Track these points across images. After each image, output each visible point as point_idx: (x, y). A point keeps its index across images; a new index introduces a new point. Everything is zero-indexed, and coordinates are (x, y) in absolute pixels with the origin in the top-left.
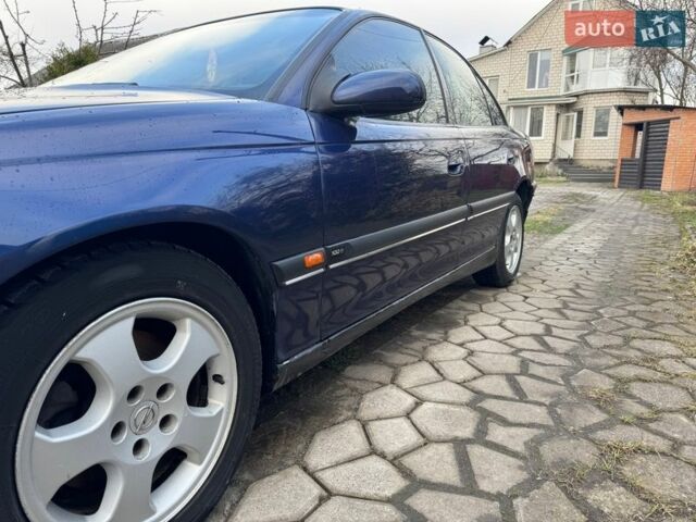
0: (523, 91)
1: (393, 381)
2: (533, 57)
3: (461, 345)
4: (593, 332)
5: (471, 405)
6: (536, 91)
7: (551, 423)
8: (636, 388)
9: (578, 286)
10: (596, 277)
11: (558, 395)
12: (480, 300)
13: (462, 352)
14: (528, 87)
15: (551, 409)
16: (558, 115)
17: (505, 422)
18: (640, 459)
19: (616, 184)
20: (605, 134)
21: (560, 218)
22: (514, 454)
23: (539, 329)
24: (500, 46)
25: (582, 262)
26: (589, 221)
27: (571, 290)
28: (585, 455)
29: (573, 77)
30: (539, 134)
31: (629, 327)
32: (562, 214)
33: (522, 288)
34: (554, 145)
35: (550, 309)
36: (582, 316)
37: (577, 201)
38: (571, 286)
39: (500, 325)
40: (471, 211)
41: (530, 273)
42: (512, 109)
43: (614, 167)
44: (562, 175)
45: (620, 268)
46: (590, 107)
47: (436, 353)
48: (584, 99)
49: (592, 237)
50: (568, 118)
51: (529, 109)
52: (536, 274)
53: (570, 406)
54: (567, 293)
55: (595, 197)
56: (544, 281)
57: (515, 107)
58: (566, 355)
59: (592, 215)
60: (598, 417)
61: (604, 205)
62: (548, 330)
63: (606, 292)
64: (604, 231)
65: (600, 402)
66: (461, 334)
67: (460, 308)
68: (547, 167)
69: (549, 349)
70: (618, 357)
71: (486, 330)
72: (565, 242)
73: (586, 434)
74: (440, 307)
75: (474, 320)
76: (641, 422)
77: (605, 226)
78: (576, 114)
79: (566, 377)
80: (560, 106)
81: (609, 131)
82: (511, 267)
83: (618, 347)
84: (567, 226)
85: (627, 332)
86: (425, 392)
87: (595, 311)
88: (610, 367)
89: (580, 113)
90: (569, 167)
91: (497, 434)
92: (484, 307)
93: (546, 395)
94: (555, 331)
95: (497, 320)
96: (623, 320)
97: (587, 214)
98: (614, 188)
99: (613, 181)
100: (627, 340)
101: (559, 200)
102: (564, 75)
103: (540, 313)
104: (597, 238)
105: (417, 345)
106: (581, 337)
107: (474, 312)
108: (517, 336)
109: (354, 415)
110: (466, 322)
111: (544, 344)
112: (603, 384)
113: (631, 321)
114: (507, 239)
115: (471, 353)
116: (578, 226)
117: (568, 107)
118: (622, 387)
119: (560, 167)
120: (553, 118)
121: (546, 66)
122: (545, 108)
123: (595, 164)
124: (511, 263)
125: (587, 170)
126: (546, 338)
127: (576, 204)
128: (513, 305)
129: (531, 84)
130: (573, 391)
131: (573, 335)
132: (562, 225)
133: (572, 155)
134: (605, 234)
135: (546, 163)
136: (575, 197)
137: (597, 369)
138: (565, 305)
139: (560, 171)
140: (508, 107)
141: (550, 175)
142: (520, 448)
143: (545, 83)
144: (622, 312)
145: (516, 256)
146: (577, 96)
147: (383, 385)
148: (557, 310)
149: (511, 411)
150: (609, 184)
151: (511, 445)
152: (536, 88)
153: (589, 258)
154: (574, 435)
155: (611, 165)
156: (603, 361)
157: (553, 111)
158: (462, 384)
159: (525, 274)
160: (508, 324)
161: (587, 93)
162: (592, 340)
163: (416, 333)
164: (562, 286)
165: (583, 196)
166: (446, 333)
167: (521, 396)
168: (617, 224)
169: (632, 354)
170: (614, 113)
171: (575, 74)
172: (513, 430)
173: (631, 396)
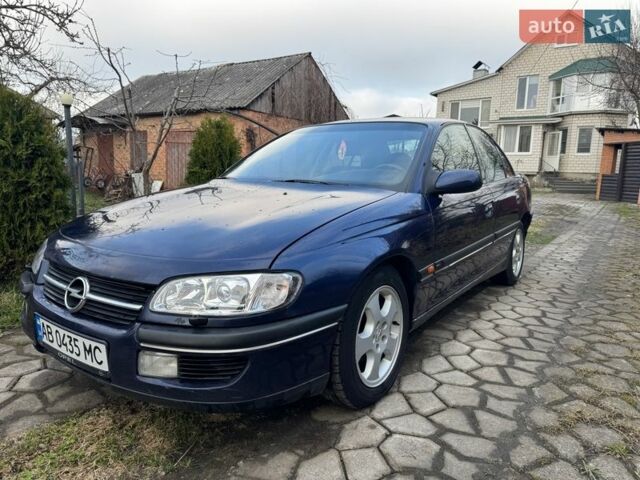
0: (513, 111)
1: (455, 338)
2: (522, 82)
3: (490, 321)
4: (574, 316)
5: (503, 351)
6: (525, 111)
7: (549, 360)
8: (599, 347)
9: (563, 286)
10: (577, 280)
11: (553, 348)
12: (497, 294)
13: (491, 325)
14: (518, 108)
15: (549, 354)
16: (544, 133)
17: (523, 359)
18: (596, 376)
19: (598, 197)
20: (588, 150)
21: (548, 230)
22: (530, 372)
23: (538, 314)
24: (492, 71)
25: (566, 268)
26: (573, 232)
27: (558, 289)
28: (568, 374)
29: (558, 100)
30: (527, 150)
31: (598, 313)
32: (549, 226)
33: (523, 287)
34: (541, 160)
35: (544, 302)
36: (566, 306)
37: (562, 213)
38: (558, 286)
39: (512, 310)
40: (496, 237)
41: (528, 276)
42: (503, 127)
43: (595, 181)
44: (548, 187)
45: (595, 273)
46: (574, 127)
47: (476, 325)
48: (568, 120)
49: (574, 248)
50: (554, 136)
51: (519, 128)
52: (533, 276)
53: (560, 354)
54: (556, 291)
55: (578, 209)
56: (538, 282)
57: (505, 126)
58: (556, 328)
59: (575, 227)
60: (575, 358)
61: (585, 217)
62: (544, 314)
63: (584, 291)
64: (584, 242)
65: (577, 352)
66: (488, 315)
67: (484, 299)
68: (535, 179)
69: (545, 325)
70: (589, 331)
71: (504, 313)
72: (553, 252)
73: (569, 365)
74: (471, 298)
75: (495, 306)
76: (599, 362)
77: (586, 238)
78: (561, 133)
79: (557, 340)
80: (547, 126)
81: (592, 148)
82: (516, 272)
83: (590, 325)
84: (554, 237)
85: (596, 316)
86: (475, 344)
87: (575, 303)
88: (582, 335)
89: (565, 132)
90: (554, 180)
91: (520, 364)
92: (500, 298)
93: (545, 348)
94: (549, 315)
95: (510, 307)
96: (595, 309)
97: (571, 226)
98: (595, 200)
99: (595, 192)
100: (596, 321)
101: (546, 212)
102: (551, 97)
103: (538, 303)
104: (579, 248)
105: (463, 320)
106: (566, 319)
107: (493, 302)
108: (524, 317)
109: (439, 353)
110: (490, 308)
111: (542, 322)
112: (579, 344)
113: (600, 310)
114: (514, 252)
115: (497, 326)
116: (563, 238)
117: (554, 126)
118: (590, 345)
119: (547, 180)
120: (541, 136)
121: (534, 89)
122: (533, 127)
123: (578, 176)
124: (516, 268)
125: (571, 182)
126: (543, 319)
127: (561, 217)
128: (519, 298)
129: (520, 105)
130: (561, 347)
131: (561, 317)
132: (549, 236)
133: (557, 170)
134: (584, 245)
135: (533, 176)
136: (560, 208)
137: (576, 336)
138: (555, 299)
139: (546, 183)
140: (500, 126)
141: (537, 187)
142: (533, 370)
143: (533, 103)
144: (594, 304)
145: (519, 263)
146: (562, 116)
147: (449, 340)
148: (549, 302)
149: (526, 354)
150: (591, 196)
151: (528, 368)
152: (525, 109)
153: (572, 265)
154: (562, 365)
155: (593, 178)
156: (580, 332)
157: (540, 129)
158: (496, 341)
159: (524, 276)
160: (517, 309)
161: (571, 114)
162: (573, 320)
163: (460, 313)
164: (552, 285)
165: (567, 208)
166: (479, 314)
167: (530, 347)
168: (596, 237)
169: (598, 329)
170: (596, 135)
171: (561, 97)
172: (528, 363)
173: (595, 350)
